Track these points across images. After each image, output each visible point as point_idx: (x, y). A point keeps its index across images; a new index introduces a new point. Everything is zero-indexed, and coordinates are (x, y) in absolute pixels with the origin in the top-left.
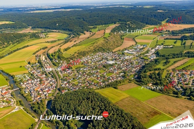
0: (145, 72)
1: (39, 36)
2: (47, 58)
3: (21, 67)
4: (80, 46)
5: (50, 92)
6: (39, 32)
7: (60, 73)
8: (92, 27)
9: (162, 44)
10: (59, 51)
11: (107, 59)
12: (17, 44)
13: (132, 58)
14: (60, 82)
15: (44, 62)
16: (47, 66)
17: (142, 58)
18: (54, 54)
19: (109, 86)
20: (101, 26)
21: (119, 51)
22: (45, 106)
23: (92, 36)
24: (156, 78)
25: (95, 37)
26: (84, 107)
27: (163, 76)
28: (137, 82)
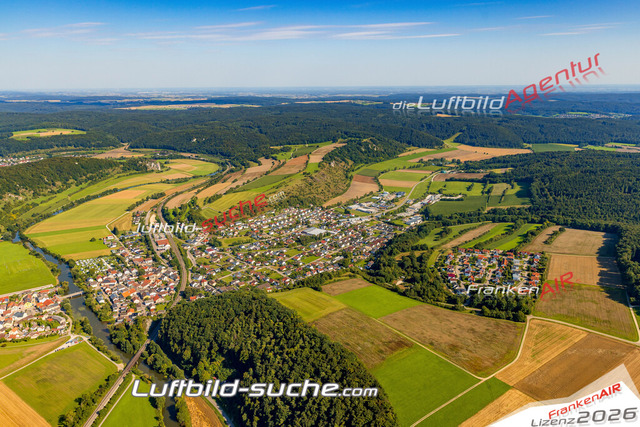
0: (391, 253)
1: (145, 166)
2: (162, 219)
3: (93, 240)
4: (245, 192)
5: (159, 300)
6: (149, 156)
7: (190, 257)
8: (279, 148)
9: (440, 192)
10: (193, 202)
11: (307, 224)
12: (89, 185)
13: (366, 222)
14: (187, 276)
16: (160, 238)
17: (389, 223)
18: (179, 211)
19: (301, 284)
20: (301, 146)
21: (339, 204)
22: (146, 334)
23: (275, 169)
24: (413, 267)
25: (284, 171)
26: (237, 332)
27: (431, 263)
28: (368, 277)
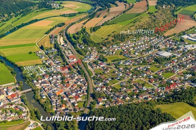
1: (50, 5)
2: (67, 41)
5: (79, 99)
11: (158, 48)
14: (92, 83)
15: (63, 47)
16: (69, 54)
23: (128, 9)
25: (134, 11)
